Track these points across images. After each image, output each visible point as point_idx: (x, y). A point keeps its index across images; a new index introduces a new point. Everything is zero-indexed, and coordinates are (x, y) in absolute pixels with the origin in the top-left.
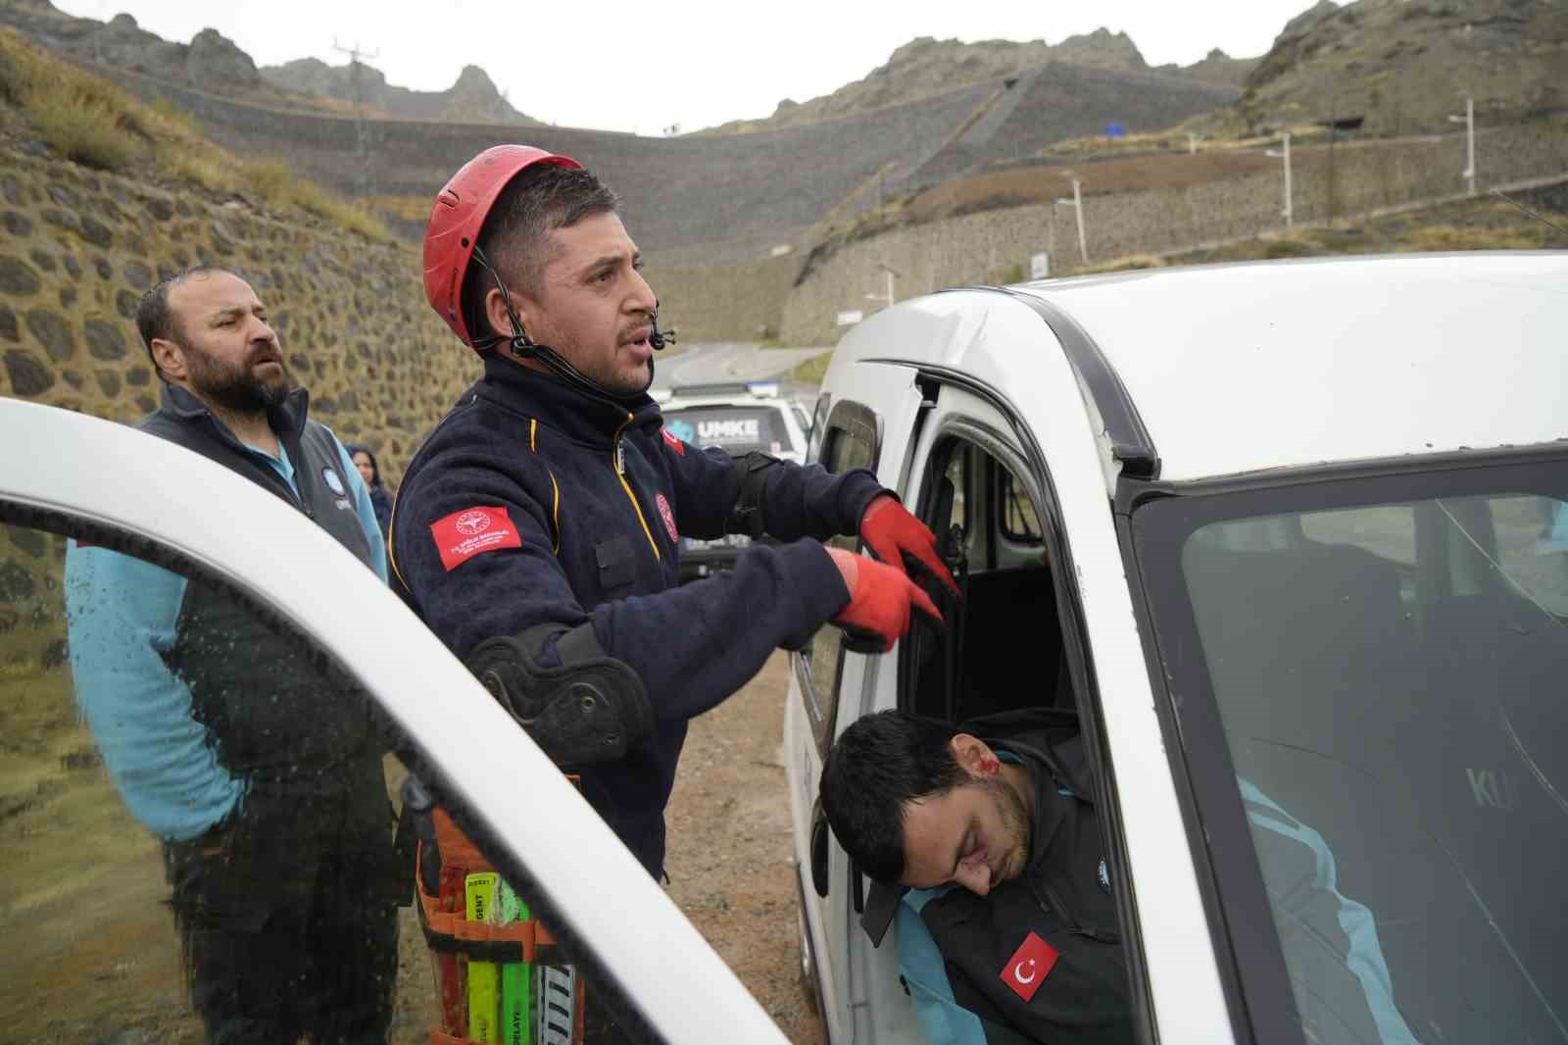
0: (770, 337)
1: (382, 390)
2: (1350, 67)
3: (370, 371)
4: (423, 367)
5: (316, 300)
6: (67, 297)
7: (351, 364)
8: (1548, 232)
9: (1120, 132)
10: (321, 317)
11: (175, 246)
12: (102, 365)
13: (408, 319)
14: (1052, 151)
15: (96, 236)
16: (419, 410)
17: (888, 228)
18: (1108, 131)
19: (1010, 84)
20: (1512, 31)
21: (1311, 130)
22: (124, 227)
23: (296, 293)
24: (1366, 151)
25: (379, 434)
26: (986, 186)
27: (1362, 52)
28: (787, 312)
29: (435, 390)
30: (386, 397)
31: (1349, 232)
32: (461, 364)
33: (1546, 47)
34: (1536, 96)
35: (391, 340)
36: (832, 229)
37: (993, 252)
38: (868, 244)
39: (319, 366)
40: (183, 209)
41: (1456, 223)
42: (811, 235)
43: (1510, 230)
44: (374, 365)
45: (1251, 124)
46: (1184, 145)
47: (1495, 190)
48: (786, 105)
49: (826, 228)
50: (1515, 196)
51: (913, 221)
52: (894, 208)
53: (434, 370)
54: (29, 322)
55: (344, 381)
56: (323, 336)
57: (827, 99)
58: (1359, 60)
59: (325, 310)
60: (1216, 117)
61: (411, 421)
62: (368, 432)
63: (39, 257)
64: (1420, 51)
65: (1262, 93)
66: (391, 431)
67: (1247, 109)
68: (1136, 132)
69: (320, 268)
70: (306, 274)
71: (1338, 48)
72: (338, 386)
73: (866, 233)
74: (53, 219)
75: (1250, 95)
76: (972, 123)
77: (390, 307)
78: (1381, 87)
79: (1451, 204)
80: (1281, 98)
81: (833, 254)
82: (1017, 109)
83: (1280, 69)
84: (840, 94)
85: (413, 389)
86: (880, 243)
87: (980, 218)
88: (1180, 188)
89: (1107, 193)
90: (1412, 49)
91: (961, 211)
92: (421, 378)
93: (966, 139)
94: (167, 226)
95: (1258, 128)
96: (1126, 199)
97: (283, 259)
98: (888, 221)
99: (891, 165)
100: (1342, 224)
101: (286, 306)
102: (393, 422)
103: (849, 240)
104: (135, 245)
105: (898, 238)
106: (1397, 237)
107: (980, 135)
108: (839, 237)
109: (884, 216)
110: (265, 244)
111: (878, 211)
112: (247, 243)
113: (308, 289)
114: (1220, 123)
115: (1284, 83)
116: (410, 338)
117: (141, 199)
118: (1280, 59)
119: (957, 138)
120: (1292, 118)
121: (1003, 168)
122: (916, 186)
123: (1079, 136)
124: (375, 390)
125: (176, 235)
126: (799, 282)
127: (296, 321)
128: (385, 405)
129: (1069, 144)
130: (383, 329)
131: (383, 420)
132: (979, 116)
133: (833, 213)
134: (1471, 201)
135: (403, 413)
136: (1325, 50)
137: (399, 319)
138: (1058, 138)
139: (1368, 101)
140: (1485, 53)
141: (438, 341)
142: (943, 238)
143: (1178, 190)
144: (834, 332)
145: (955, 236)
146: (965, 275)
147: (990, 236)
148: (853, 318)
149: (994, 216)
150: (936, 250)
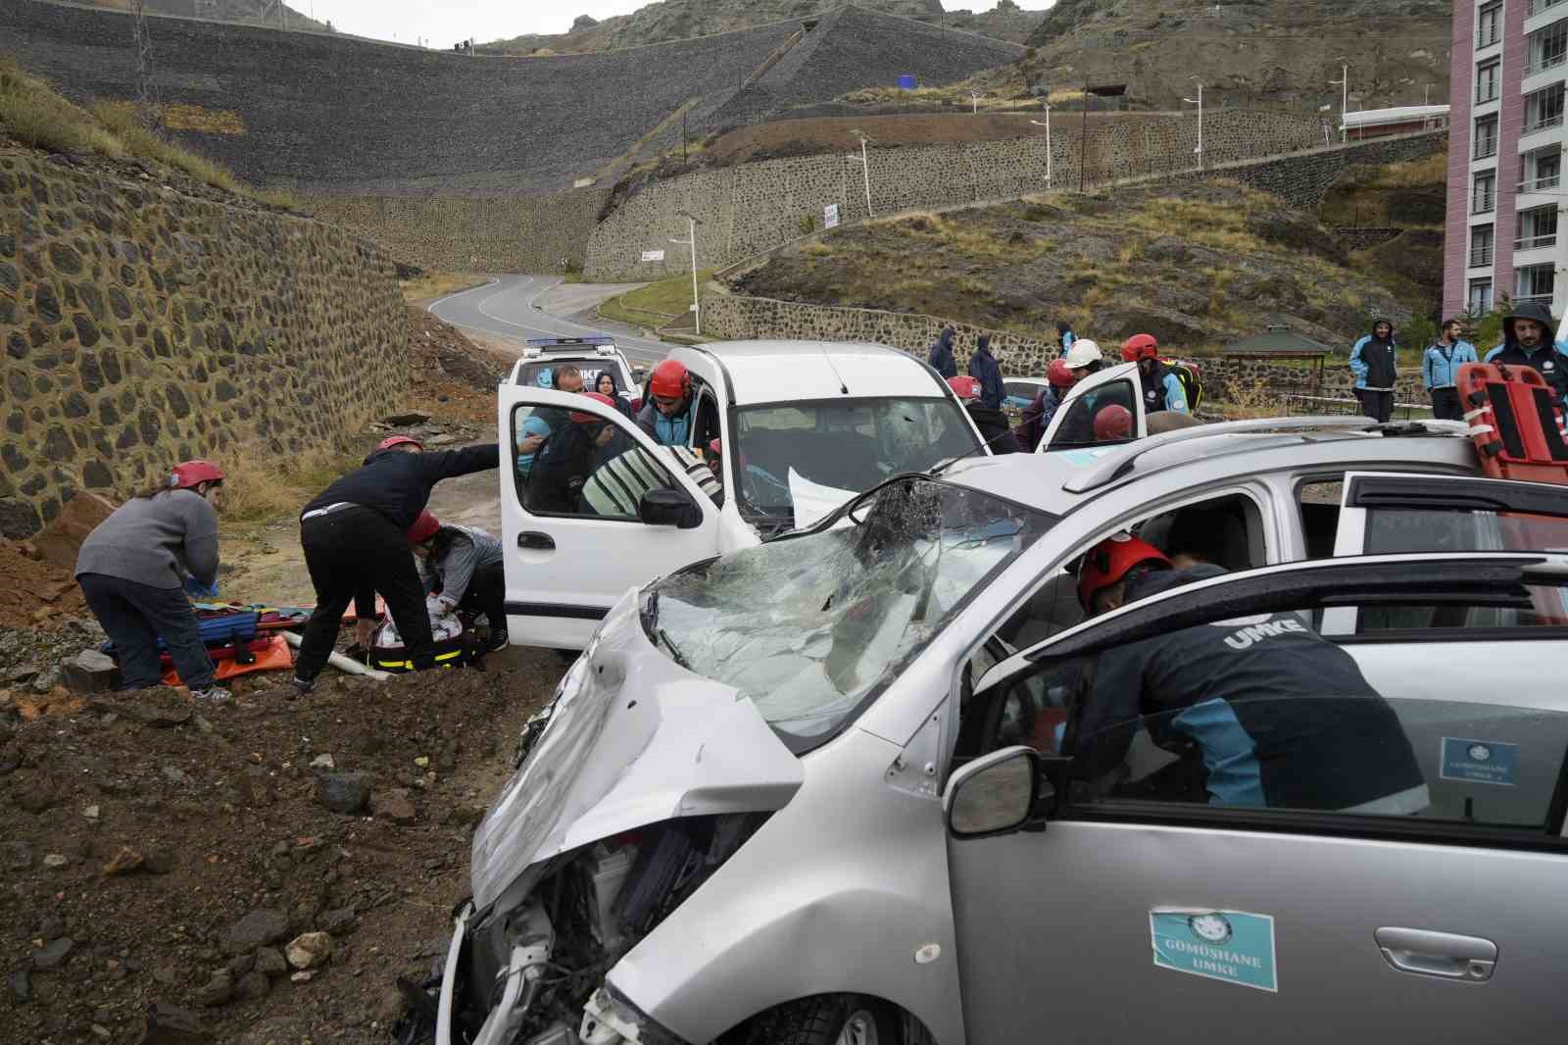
0: (573, 271)
1: (280, 336)
2: (1119, 34)
3: (272, 319)
4: (302, 315)
5: (232, 263)
6: (97, 273)
7: (259, 316)
8: (1252, 207)
9: (913, 85)
10: (237, 277)
11: (146, 227)
12: (122, 323)
13: (288, 274)
14: (847, 98)
15: (105, 225)
16: (305, 349)
17: (688, 169)
18: (899, 83)
19: (810, 26)
20: (1254, 13)
21: (1079, 95)
22: (118, 216)
23: (219, 259)
24: (1121, 121)
25: (283, 371)
26: (786, 131)
27: (1129, 21)
28: (591, 248)
29: (312, 334)
30: (284, 341)
31: (1095, 198)
32: (326, 310)
33: (1280, 32)
34: (1270, 76)
35: (281, 293)
36: (635, 165)
37: (790, 198)
38: (671, 184)
39: (240, 316)
40: (147, 198)
41: (1184, 195)
42: (612, 170)
43: (1225, 204)
44: (274, 315)
45: (1030, 84)
46: (968, 101)
47: (1217, 166)
48: (583, 22)
49: (630, 163)
50: (1230, 173)
51: (714, 163)
52: (696, 148)
53: (309, 316)
54: (81, 293)
55: (256, 329)
56: (239, 292)
57: (627, 20)
58: (1128, 28)
59: (238, 271)
60: (999, 74)
61: (302, 359)
62: (275, 369)
63: (79, 244)
64: (1178, 24)
65: (1043, 52)
66: (289, 368)
67: (1027, 68)
68: (927, 86)
69: (232, 236)
70: (222, 241)
71: (1110, 14)
72: (253, 333)
73: (668, 172)
74: (81, 215)
75: (1031, 54)
76: (773, 64)
77: (277, 264)
78: (1144, 57)
79: (1183, 176)
80: (1057, 60)
81: (636, 192)
82: (816, 53)
83: (1061, 29)
84: (641, 15)
85: (299, 334)
86: (682, 183)
87: (777, 164)
88: (960, 146)
89: (896, 146)
90: (1170, 22)
91: (759, 157)
92: (303, 323)
93: (767, 80)
94: (140, 211)
95: (1035, 89)
96: (911, 154)
97: (208, 231)
98: (690, 161)
99: (693, 102)
100: (1092, 190)
101: (215, 270)
102: (290, 362)
103: (651, 178)
104: (125, 230)
105: (699, 180)
106: (1137, 204)
107: (780, 77)
108: (641, 175)
109: (686, 156)
110: (196, 219)
111: (679, 150)
112: (185, 220)
113: (226, 254)
114: (1004, 80)
115: (1062, 44)
116: (292, 289)
117: (124, 191)
118: (1060, 19)
119: (758, 77)
120: (1066, 82)
121: (801, 114)
122: (718, 125)
123: (874, 85)
124: (276, 335)
125: (145, 219)
126: (602, 218)
127: (223, 282)
128: (285, 348)
129: (865, 93)
130: (275, 283)
131: (284, 361)
132: (780, 56)
133: (635, 148)
134: (1198, 174)
135: (296, 354)
136: (1098, 15)
137: (283, 275)
138: (855, 86)
139: (1131, 69)
140: (1231, 32)
141: (310, 290)
142: (743, 181)
143: (959, 147)
144: (637, 268)
145: (755, 180)
146: (763, 219)
147: (787, 183)
148: (657, 255)
149: (791, 163)
150: (736, 193)
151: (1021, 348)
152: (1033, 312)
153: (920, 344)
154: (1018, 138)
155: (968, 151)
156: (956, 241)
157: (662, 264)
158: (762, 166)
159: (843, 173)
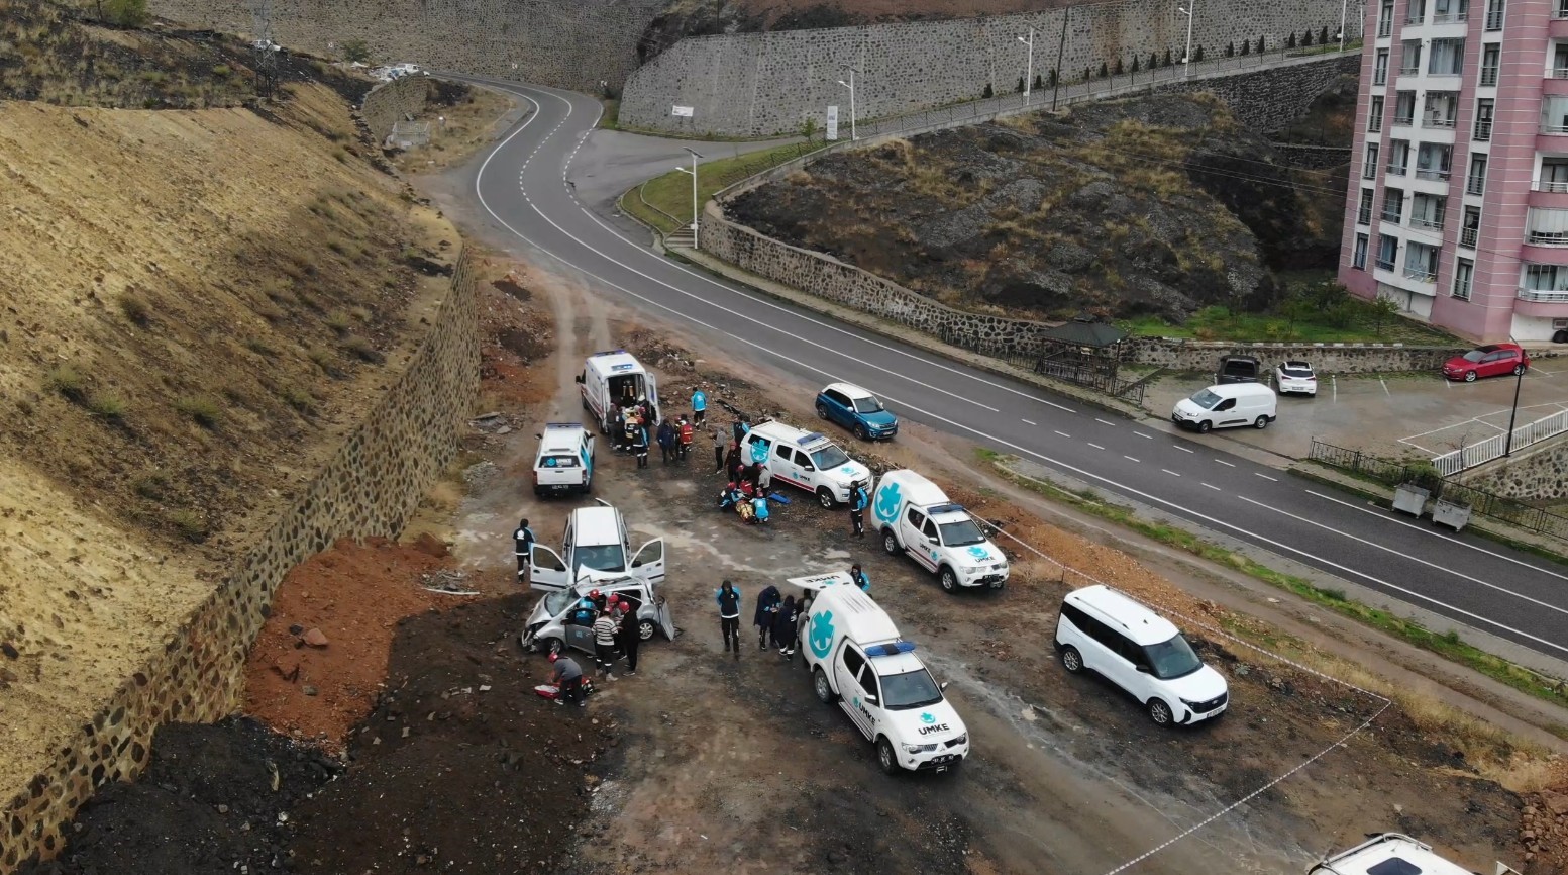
8: (1207, 134)
17: (720, 27)
28: (626, 94)
31: (1062, 121)
37: (811, 70)
38: (702, 43)
41: (1153, 114)
43: (1183, 130)
47: (1202, 76)
50: (1214, 83)
51: (743, 27)
73: (702, 25)
79: (1165, 88)
81: (671, 41)
86: (713, 43)
87: (801, 34)
88: (981, 20)
89: (919, 17)
91: (785, 25)
96: (931, 27)
100: (1065, 109)
103: (685, 33)
105: (728, 42)
106: (1101, 127)
108: (678, 18)
109: (720, 6)
134: (1182, 84)
142: (769, 48)
143: (979, 21)
144: (668, 121)
145: (779, 50)
146: (785, 88)
147: (809, 55)
148: (686, 111)
149: (814, 34)
150: (761, 61)
151: (916, 307)
152: (948, 263)
153: (851, 291)
154: (1039, 13)
155: (988, 25)
156: (915, 176)
157: (691, 120)
158: (788, 36)
159: (863, 46)
